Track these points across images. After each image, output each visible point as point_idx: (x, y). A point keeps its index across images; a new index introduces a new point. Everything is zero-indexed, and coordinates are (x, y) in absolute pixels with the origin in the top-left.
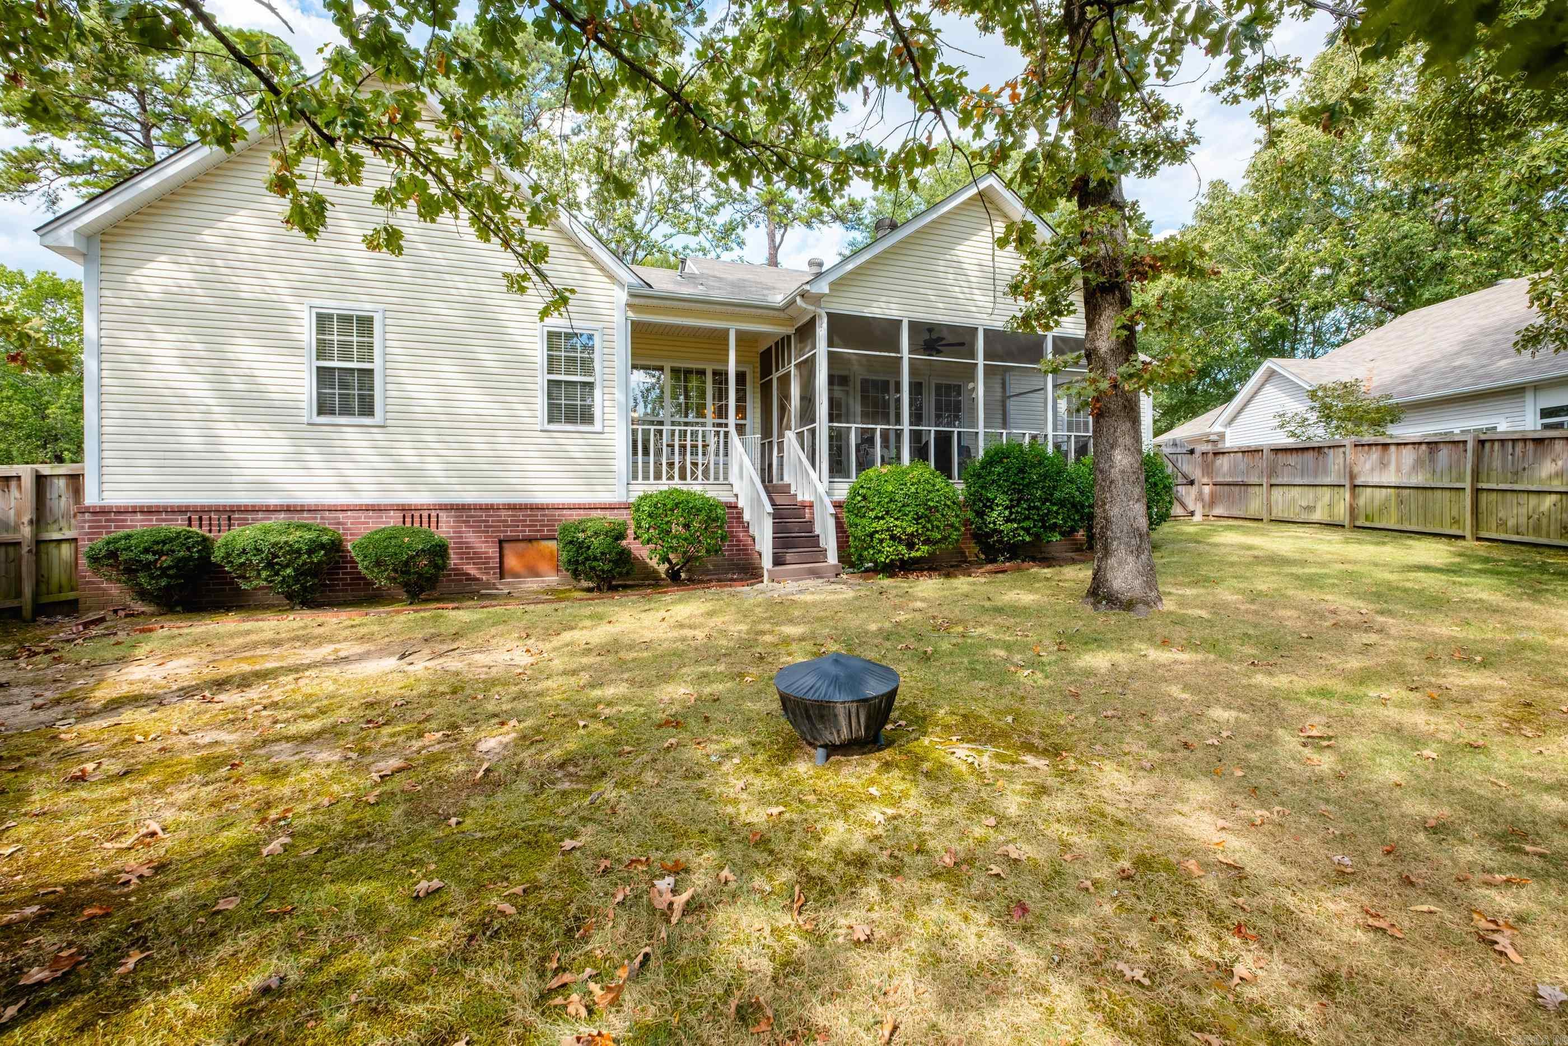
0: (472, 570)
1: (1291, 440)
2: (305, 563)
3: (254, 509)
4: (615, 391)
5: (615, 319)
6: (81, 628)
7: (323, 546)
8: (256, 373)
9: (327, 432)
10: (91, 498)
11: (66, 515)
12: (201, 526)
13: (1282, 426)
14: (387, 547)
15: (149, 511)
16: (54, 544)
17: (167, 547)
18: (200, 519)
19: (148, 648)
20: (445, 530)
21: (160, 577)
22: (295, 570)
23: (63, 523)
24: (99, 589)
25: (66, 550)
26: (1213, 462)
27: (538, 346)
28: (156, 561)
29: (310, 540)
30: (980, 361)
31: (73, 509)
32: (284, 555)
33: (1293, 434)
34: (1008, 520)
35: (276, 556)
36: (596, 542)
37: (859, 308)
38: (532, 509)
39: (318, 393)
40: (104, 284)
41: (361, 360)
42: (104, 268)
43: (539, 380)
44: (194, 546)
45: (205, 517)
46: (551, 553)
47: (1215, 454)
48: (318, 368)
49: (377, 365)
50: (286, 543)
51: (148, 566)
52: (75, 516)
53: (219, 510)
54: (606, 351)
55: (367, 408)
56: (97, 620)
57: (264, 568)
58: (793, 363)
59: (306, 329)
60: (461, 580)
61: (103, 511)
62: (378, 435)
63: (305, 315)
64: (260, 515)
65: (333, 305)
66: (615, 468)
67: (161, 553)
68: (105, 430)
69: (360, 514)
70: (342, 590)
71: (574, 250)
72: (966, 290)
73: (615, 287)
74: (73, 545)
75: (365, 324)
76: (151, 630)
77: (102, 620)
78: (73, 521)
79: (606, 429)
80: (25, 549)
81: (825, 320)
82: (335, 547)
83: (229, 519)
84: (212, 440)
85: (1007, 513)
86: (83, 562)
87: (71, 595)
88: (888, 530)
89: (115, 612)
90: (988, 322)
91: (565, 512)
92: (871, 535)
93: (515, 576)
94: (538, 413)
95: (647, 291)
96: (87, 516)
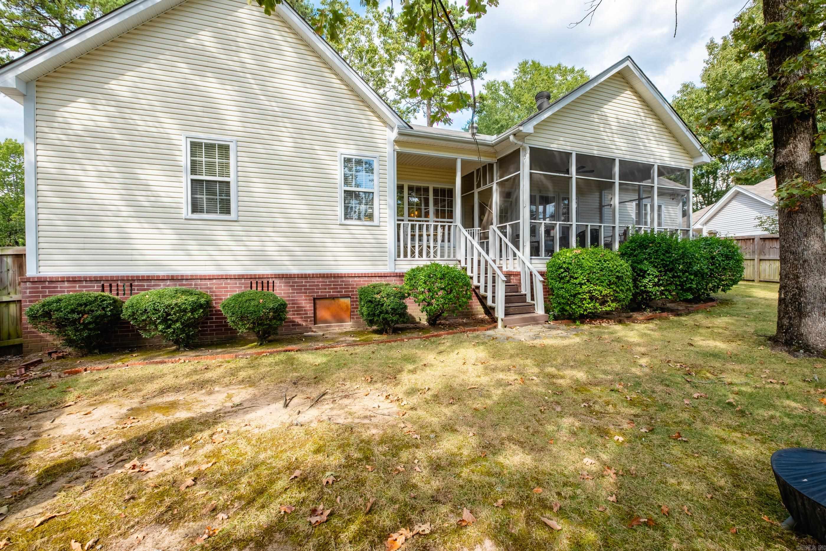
0: (298, 320)
1: (766, 233)
2: (189, 318)
3: (149, 279)
4: (387, 198)
5: (387, 150)
6: (23, 370)
7: (201, 306)
8: (151, 183)
9: (200, 225)
10: (31, 271)
11: (13, 284)
12: (111, 291)
13: (760, 225)
14: (248, 307)
15: (74, 280)
16: (4, 305)
17: (88, 308)
18: (111, 286)
19: (76, 393)
20: (280, 292)
21: (83, 330)
22: (182, 324)
23: (11, 290)
24: (37, 336)
25: (13, 308)
27: (338, 168)
28: (80, 318)
29: (193, 302)
30: (617, 181)
31: (18, 279)
32: (175, 314)
33: (767, 229)
34: (655, 285)
35: (168, 314)
36: (388, 302)
37: (547, 144)
38: (334, 277)
39: (192, 198)
40: (38, 117)
41: (221, 175)
42: (39, 106)
43: (338, 190)
44: (107, 307)
45: (114, 284)
46: (347, 306)
48: (192, 180)
49: (232, 179)
50: (176, 304)
51: (74, 322)
52: (19, 284)
53: (123, 279)
54: (381, 171)
55: (226, 209)
56: (36, 362)
57: (160, 323)
58: (495, 182)
59: (183, 153)
60: (289, 326)
61: (41, 281)
63: (183, 143)
64: (153, 283)
65: (202, 136)
66: (387, 250)
67: (83, 313)
68: (40, 222)
69: (222, 281)
70: (210, 334)
71: (361, 104)
72: (609, 134)
73: (387, 129)
74: (18, 305)
75: (224, 149)
76: (77, 372)
77: (40, 362)
78: (18, 288)
79: (382, 224)
81: (528, 151)
82: (208, 306)
83: (131, 285)
85: (656, 280)
86: (25, 318)
87: (17, 341)
88: (589, 292)
89: (50, 354)
90: (622, 156)
91: (356, 279)
92: (575, 296)
93: (325, 322)
94: (339, 213)
95: (409, 131)
96: (28, 285)
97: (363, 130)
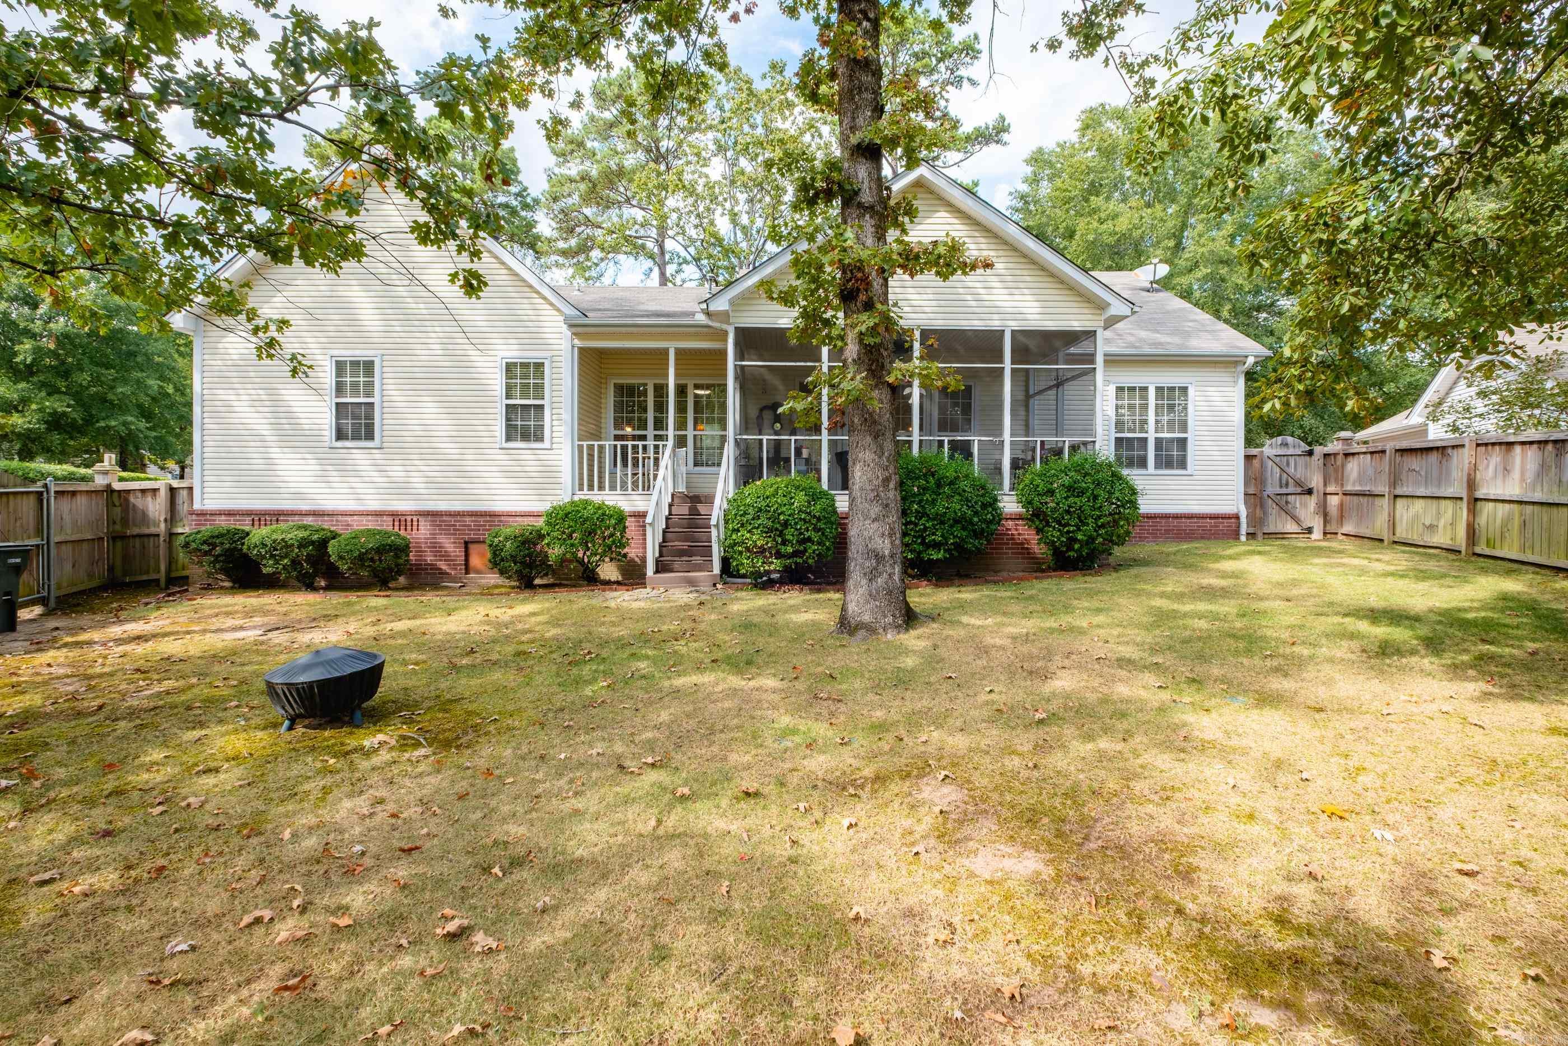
0: (443, 566)
3: (292, 513)
4: (562, 411)
5: (564, 347)
8: (296, 410)
9: (342, 454)
10: (197, 504)
11: (185, 517)
15: (230, 513)
17: (219, 540)
18: (260, 520)
20: (422, 533)
21: (215, 561)
23: (184, 522)
26: (1343, 466)
27: (498, 376)
31: (188, 511)
36: (507, 545)
38: (492, 514)
39: (337, 423)
40: (206, 351)
41: (365, 396)
42: (206, 340)
43: (498, 405)
44: (236, 540)
45: (262, 518)
47: (1347, 455)
48: (337, 404)
49: (376, 400)
50: (283, 539)
52: (189, 517)
53: (271, 513)
54: (554, 376)
55: (370, 434)
59: (328, 374)
60: (435, 574)
61: (202, 514)
62: (377, 454)
63: (328, 363)
65: (347, 354)
66: (562, 480)
67: (215, 545)
68: (205, 455)
73: (559, 319)
75: (369, 367)
78: (187, 520)
79: (554, 446)
80: (162, 539)
81: (734, 334)
83: (278, 520)
84: (269, 461)
87: (187, 573)
89: (201, 585)
90: (926, 322)
91: (517, 519)
93: (478, 572)
94: (498, 434)
95: (586, 321)
96: (194, 517)
97: (530, 324)
